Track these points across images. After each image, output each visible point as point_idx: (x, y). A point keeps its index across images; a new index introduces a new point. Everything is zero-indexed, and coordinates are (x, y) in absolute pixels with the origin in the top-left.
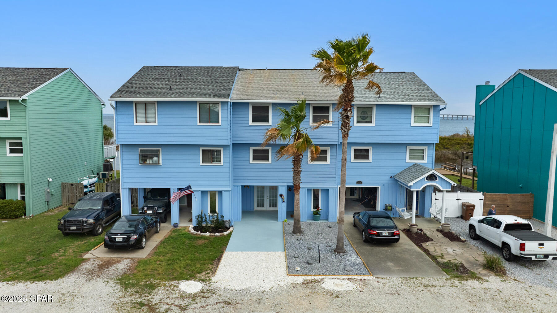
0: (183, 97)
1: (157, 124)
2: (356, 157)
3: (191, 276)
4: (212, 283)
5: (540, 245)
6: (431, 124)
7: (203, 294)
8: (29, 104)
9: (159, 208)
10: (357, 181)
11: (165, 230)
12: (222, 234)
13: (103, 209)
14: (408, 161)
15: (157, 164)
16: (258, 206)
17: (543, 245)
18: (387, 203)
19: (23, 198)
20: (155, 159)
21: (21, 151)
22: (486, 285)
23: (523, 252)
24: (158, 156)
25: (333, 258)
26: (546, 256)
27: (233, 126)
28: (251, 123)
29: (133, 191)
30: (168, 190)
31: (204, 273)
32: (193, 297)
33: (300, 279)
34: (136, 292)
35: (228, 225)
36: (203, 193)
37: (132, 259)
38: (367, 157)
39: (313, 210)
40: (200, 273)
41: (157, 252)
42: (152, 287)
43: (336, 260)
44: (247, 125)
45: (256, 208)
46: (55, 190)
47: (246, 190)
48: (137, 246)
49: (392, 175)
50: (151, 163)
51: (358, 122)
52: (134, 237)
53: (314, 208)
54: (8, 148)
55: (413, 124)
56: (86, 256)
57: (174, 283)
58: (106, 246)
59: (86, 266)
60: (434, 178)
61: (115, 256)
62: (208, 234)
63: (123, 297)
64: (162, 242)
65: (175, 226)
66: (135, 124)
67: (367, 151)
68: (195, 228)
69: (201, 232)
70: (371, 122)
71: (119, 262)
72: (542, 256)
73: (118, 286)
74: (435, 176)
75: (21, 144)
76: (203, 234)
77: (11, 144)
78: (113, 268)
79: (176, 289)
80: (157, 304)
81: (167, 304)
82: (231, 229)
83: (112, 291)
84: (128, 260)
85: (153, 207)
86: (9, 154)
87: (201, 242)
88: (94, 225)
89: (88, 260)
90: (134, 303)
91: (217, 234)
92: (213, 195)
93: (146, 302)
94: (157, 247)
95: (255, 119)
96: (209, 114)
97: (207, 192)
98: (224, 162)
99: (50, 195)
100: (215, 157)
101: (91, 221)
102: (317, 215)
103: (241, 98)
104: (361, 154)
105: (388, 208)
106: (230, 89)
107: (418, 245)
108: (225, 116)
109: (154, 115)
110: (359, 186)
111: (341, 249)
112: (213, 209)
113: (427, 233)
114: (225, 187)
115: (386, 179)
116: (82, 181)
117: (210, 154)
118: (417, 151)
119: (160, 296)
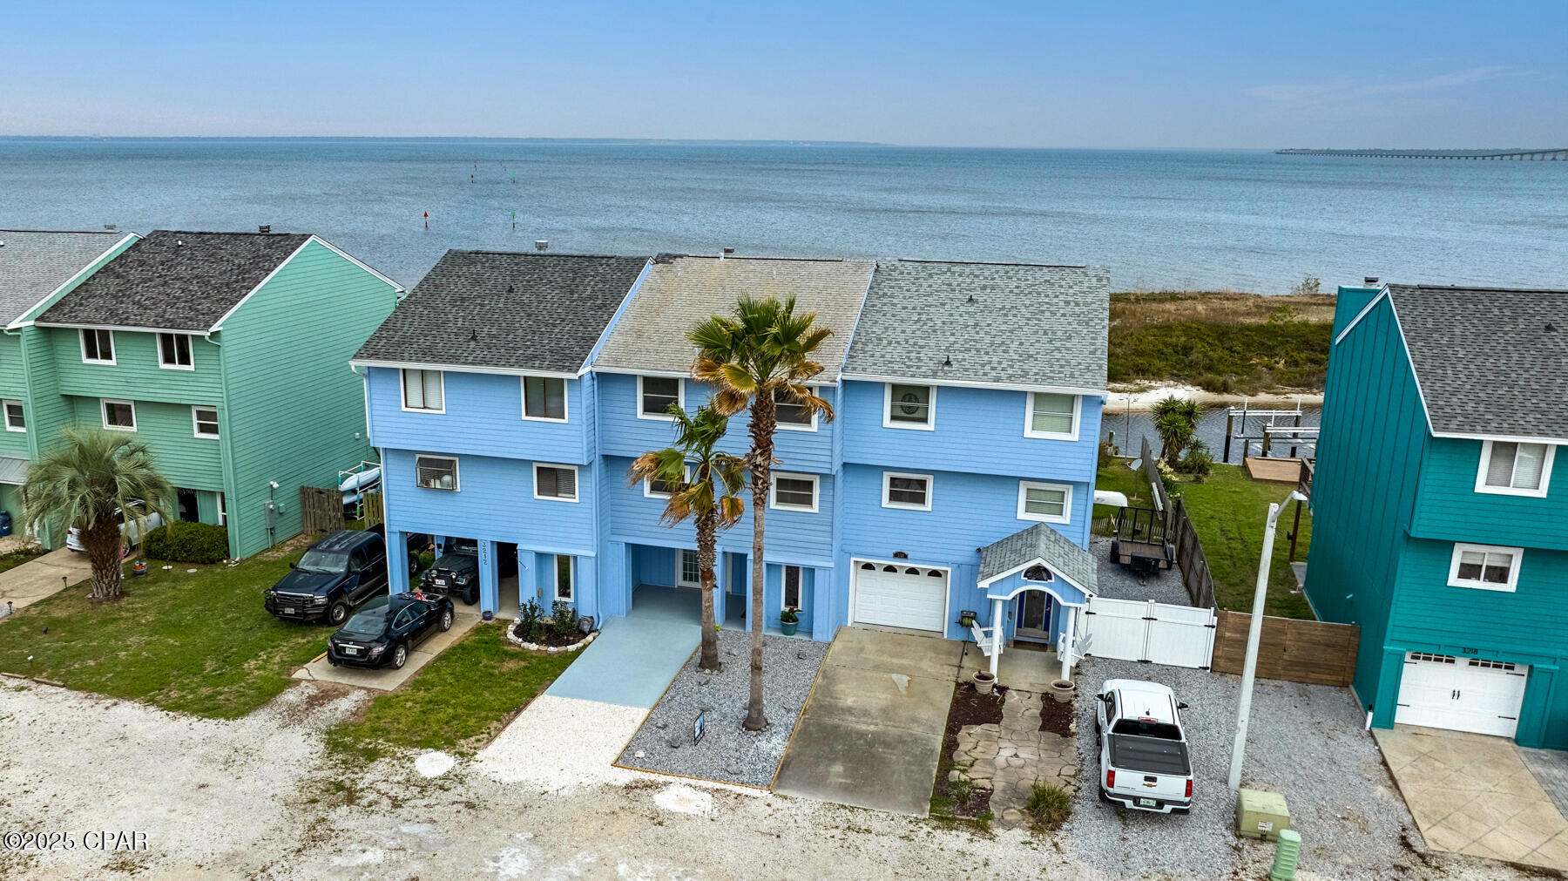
0: (487, 363)
1: (443, 412)
2: (894, 496)
3: (444, 742)
4: (472, 762)
5: (1147, 779)
6: (1075, 436)
9: (460, 574)
10: (895, 551)
11: (463, 624)
12: (562, 649)
13: (349, 572)
14: (1022, 514)
15: (450, 490)
16: (685, 579)
17: (1154, 780)
18: (964, 607)
19: (225, 523)
20: (447, 478)
21: (215, 429)
23: (1110, 790)
24: (452, 473)
25: (731, 739)
26: (1160, 803)
27: (600, 422)
28: (640, 414)
30: (474, 543)
31: (473, 739)
32: (424, 786)
33: (622, 777)
34: (344, 762)
35: (586, 628)
36: (541, 557)
37: (369, 690)
38: (920, 499)
39: (784, 608)
40: (466, 737)
42: (372, 755)
43: (732, 745)
44: (632, 417)
45: (680, 582)
46: (286, 504)
47: (640, 555)
48: (386, 663)
49: (980, 545)
50: (438, 486)
51: (894, 418)
52: (378, 649)
53: (787, 604)
54: (197, 420)
55: (1028, 433)
56: (296, 676)
57: (410, 752)
58: (331, 659)
59: (290, 696)
60: (1044, 575)
61: (344, 680)
62: (534, 647)
63: (320, 768)
64: (441, 658)
65: (487, 616)
66: (404, 409)
67: (922, 484)
68: (522, 631)
69: (525, 640)
70: (924, 420)
71: (345, 694)
72: (1153, 803)
73: (322, 746)
74: (1046, 570)
75: (214, 417)
76: (526, 645)
77: (202, 414)
78: (331, 706)
79: (408, 764)
80: (362, 790)
81: (379, 792)
82: (590, 638)
83: (308, 755)
84: (363, 692)
85: (449, 572)
86: (198, 433)
87: (511, 665)
88: (328, 609)
89: (298, 682)
90: (331, 783)
91: (552, 649)
92: (564, 561)
93: (348, 784)
94: (427, 668)
95: (650, 407)
96: (544, 398)
97: (551, 555)
98: (583, 496)
99: (276, 514)
100: (562, 484)
101: (321, 599)
102: (789, 621)
103: (617, 361)
104: (908, 489)
105: (965, 620)
106: (594, 339)
107: (952, 729)
108: (577, 405)
109: (438, 395)
110: (899, 564)
111: (754, 722)
112: (564, 590)
113: (1012, 698)
114: (583, 549)
115: (965, 554)
116: (345, 477)
117: (553, 479)
118: (1046, 495)
119: (375, 775)
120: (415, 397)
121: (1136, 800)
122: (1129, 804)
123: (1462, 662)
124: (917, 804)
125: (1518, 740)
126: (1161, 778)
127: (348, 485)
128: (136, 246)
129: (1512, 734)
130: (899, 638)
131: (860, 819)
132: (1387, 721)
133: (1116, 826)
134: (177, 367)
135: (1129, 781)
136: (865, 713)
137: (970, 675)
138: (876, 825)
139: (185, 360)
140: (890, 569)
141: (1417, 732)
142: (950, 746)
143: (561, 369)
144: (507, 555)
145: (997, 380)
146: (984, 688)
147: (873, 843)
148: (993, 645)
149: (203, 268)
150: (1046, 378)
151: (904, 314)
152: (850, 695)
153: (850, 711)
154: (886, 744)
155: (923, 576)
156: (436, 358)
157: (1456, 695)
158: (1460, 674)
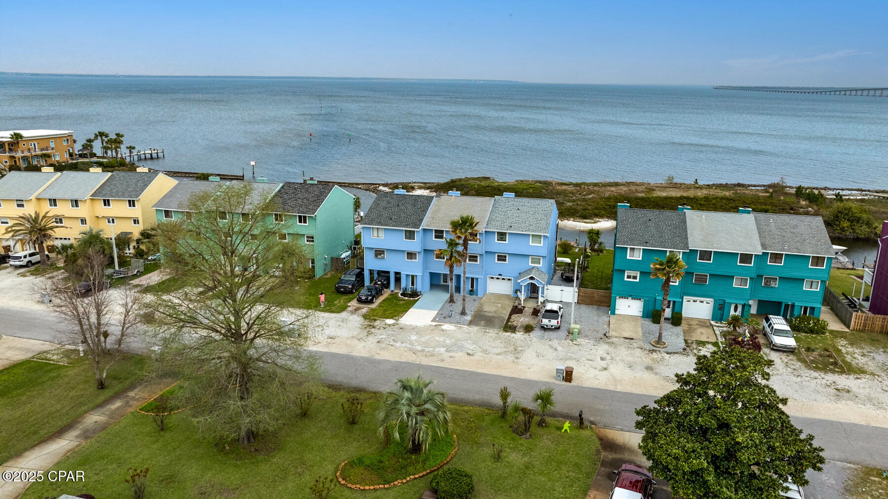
0: (396, 226)
1: (383, 238)
2: (499, 260)
3: (392, 318)
4: (399, 321)
5: (549, 321)
6: (542, 245)
7: (394, 325)
8: (318, 218)
9: (384, 281)
10: (499, 274)
11: (386, 294)
12: (414, 299)
13: (356, 280)
14: (530, 264)
15: (383, 258)
18: (517, 288)
19: (313, 267)
20: (382, 255)
21: (313, 241)
22: (513, 335)
23: (542, 324)
24: (384, 254)
26: (551, 326)
27: (424, 241)
28: (434, 239)
29: (371, 272)
30: (389, 272)
31: (397, 317)
32: (390, 325)
33: (435, 324)
34: (369, 321)
35: (419, 293)
36: (407, 276)
37: (369, 307)
38: (505, 260)
39: (470, 289)
40: (395, 316)
41: (380, 306)
42: (375, 320)
43: (458, 317)
44: (432, 240)
45: (442, 283)
46: (328, 262)
47: (432, 275)
48: (371, 302)
49: (519, 271)
50: (380, 257)
51: (498, 240)
52: (370, 298)
54: (306, 239)
55: (531, 244)
56: (349, 304)
57: (384, 319)
58: (358, 300)
59: (349, 309)
60: (534, 279)
61: (362, 306)
62: (407, 298)
63: (364, 322)
64: (383, 301)
65: (392, 291)
66: (372, 237)
67: (505, 257)
68: (402, 294)
70: (505, 241)
71: (363, 308)
73: (363, 318)
74: (534, 277)
75: (313, 238)
76: (404, 298)
77: (307, 237)
78: (360, 310)
79: (384, 321)
80: (376, 326)
81: (380, 326)
82: (420, 296)
83: (360, 320)
84: (367, 308)
86: (306, 242)
87: (401, 302)
88: (352, 289)
89: (350, 306)
90: (368, 325)
91: (411, 299)
92: (413, 277)
93: (372, 325)
94: (380, 303)
95: (436, 237)
96: (410, 235)
97: (409, 275)
98: (419, 259)
99: (326, 265)
100: (413, 257)
101: (350, 287)
102: (472, 292)
103: (428, 226)
104: (502, 258)
105: (516, 292)
106: (422, 220)
107: (510, 315)
108: (418, 237)
109: (382, 234)
110: (500, 277)
111: (463, 313)
112: (413, 284)
113: (526, 309)
114: (418, 273)
115: (516, 274)
116: (342, 254)
117: (411, 255)
118: (536, 260)
119: (377, 323)
120: (375, 234)
121: (547, 326)
122: (545, 326)
123: (630, 298)
124: (500, 328)
125: (642, 317)
126: (552, 320)
127: (343, 256)
128: (282, 187)
129: (641, 315)
130: (499, 296)
131: (487, 331)
132: (613, 313)
133: (543, 332)
134: (303, 224)
135: (545, 321)
136: (490, 312)
137: (516, 304)
138: (490, 332)
139: (305, 222)
140: (498, 278)
141: (620, 315)
142: (509, 318)
143: (415, 228)
144: (398, 275)
145: (522, 231)
146: (520, 307)
147: (490, 334)
148: (522, 296)
149: (306, 195)
150: (534, 231)
151: (501, 213)
152: (487, 308)
153: (486, 311)
154: (494, 318)
155: (506, 280)
156: (382, 225)
157: (629, 306)
158: (630, 302)
